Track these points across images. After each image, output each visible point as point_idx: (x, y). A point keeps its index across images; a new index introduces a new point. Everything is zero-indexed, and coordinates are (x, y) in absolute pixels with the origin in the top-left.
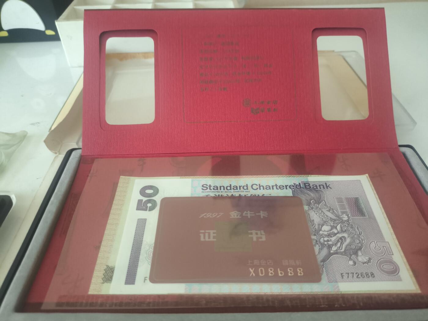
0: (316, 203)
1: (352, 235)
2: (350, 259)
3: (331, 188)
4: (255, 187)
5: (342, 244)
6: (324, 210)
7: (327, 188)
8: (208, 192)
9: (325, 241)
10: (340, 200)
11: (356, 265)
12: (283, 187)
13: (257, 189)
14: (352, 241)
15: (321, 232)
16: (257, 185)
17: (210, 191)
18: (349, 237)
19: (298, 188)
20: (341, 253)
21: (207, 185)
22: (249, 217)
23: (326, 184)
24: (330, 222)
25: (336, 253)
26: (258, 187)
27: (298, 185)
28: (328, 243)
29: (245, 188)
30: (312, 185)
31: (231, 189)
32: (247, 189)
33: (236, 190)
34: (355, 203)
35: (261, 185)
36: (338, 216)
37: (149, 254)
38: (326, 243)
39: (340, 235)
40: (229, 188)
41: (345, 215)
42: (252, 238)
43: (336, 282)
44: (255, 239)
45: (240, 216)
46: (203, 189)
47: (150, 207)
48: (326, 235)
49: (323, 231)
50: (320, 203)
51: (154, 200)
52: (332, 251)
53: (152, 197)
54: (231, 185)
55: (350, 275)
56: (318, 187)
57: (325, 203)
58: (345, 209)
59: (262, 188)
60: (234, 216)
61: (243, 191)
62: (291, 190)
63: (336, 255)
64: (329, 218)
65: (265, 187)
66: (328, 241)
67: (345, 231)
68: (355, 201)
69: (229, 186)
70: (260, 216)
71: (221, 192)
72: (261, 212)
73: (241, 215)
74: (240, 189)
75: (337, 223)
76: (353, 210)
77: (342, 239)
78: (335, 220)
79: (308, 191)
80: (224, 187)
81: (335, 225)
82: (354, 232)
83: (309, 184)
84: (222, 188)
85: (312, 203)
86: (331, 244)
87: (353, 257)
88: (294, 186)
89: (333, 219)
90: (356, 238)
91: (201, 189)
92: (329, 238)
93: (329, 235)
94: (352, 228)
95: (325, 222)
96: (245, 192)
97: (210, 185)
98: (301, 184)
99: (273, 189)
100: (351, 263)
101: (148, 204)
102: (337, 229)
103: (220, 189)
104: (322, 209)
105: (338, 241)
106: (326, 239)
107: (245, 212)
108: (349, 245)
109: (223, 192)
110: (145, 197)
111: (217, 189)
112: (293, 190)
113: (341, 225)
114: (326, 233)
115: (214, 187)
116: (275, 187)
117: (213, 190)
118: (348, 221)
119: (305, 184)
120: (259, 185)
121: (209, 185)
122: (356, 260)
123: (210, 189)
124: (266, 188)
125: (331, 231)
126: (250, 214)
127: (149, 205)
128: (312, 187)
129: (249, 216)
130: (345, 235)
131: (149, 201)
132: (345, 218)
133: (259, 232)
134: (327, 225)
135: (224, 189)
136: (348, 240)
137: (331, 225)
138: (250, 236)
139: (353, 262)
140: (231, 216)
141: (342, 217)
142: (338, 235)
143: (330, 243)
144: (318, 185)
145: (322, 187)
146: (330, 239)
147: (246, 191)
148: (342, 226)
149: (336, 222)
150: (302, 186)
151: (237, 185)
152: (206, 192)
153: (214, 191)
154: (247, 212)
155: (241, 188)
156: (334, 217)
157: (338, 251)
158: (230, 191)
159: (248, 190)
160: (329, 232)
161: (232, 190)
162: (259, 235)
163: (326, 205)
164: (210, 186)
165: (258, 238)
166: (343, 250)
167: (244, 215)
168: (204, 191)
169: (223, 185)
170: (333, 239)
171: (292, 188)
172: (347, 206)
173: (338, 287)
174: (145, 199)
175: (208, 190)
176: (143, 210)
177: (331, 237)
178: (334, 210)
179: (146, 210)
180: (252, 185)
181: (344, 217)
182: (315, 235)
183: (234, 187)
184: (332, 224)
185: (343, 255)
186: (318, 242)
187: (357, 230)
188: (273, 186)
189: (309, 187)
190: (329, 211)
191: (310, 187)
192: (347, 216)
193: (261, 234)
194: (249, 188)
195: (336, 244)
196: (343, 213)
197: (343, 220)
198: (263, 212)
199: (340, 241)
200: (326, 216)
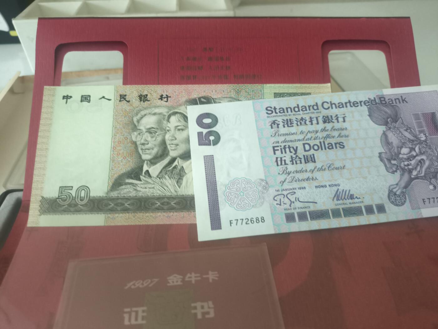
0: (393, 122)
1: (431, 157)
2: (431, 183)
3: (407, 102)
4: (326, 106)
5: (421, 167)
6: (402, 130)
7: (403, 103)
8: (274, 116)
9: (405, 165)
10: (417, 117)
11: (437, 189)
12: (357, 103)
13: (329, 108)
14: (431, 164)
15: (401, 156)
16: (328, 103)
17: (277, 115)
18: (427, 159)
19: (374, 105)
20: (422, 178)
21: (271, 108)
22: (193, 282)
23: (401, 97)
24: (408, 144)
25: (417, 178)
26: (329, 105)
27: (373, 100)
28: (408, 168)
29: (315, 107)
30: (387, 99)
31: (299, 111)
32: (318, 109)
33: (305, 112)
34: (433, 120)
35: (332, 103)
36: (415, 136)
37: (228, 195)
38: (406, 168)
39: (419, 158)
40: (297, 109)
41: (422, 134)
42: (195, 314)
43: (419, 208)
44: (199, 316)
45: (181, 281)
46: (267, 113)
47: (213, 140)
48: (405, 159)
49: (403, 155)
50: (397, 121)
51: (215, 131)
52: (412, 176)
53: (212, 127)
54: (298, 105)
55: (432, 200)
56: (394, 102)
57: (402, 121)
58: (422, 127)
59: (334, 106)
60: (173, 282)
61: (314, 113)
62: (366, 107)
63: (417, 180)
64: (407, 139)
65: (337, 105)
66: (408, 165)
67: (424, 153)
68: (431, 117)
69: (297, 106)
70: (208, 279)
71: (289, 115)
72: (210, 273)
73: (183, 281)
74: (310, 110)
75: (415, 145)
76: (431, 128)
77: (421, 162)
78: (413, 141)
79: (384, 108)
80: (290, 108)
81: (414, 146)
82: (432, 153)
83: (385, 99)
84: (289, 110)
85: (389, 122)
86: (411, 169)
87: (433, 180)
88: (369, 102)
89: (411, 140)
90: (434, 160)
91: (266, 114)
92: (408, 162)
93: (409, 159)
94: (430, 149)
95: (404, 144)
96: (316, 114)
97: (275, 107)
98: (376, 99)
99: (346, 107)
100: (431, 187)
101: (210, 136)
102: (415, 151)
103: (288, 112)
104: (399, 129)
105: (418, 165)
106: (406, 163)
107: (189, 275)
108: (429, 168)
109: (291, 115)
110: (204, 128)
111: (284, 112)
112: (369, 106)
113: (419, 147)
114: (405, 156)
115: (280, 109)
116: (348, 104)
117: (279, 114)
118: (425, 141)
119: (380, 98)
120: (331, 102)
121: (273, 108)
122: (436, 184)
123: (276, 113)
124: (339, 107)
125: (410, 154)
126: (195, 277)
127: (212, 138)
128: (387, 101)
129: (193, 280)
130: (424, 157)
131: (210, 133)
132: (423, 138)
133: (205, 304)
134: (406, 147)
135: (292, 112)
136: (427, 163)
137: (409, 147)
138: (193, 311)
139: (434, 186)
140: (169, 283)
141: (420, 137)
142: (417, 158)
143: (410, 167)
144: (393, 99)
145: (397, 101)
146: (410, 163)
147: (317, 112)
148: (421, 147)
149: (414, 143)
150: (377, 101)
151: (305, 105)
152: (271, 117)
153: (281, 114)
154: (191, 274)
155: (311, 108)
156: (412, 138)
157: (419, 175)
158: (298, 113)
159: (319, 111)
160: (408, 155)
161: (301, 112)
162: (206, 309)
163: (403, 123)
164: (275, 109)
165: (204, 314)
166: (423, 174)
167: (187, 279)
168: (269, 115)
169: (290, 106)
170: (413, 162)
171: (367, 104)
172: (424, 124)
173: (421, 213)
174: (205, 131)
175: (274, 114)
176: (206, 145)
177: (411, 160)
178: (412, 129)
179: (210, 145)
180: (323, 103)
181: (422, 136)
182: (395, 160)
183: (302, 107)
184: (411, 146)
185: (424, 180)
186: (399, 167)
187: (435, 151)
188: (346, 103)
189: (384, 102)
190: (406, 130)
191: (386, 103)
192: (424, 136)
193: (209, 308)
194: (319, 108)
195: (416, 168)
196: (421, 132)
197: (420, 140)
198: (213, 273)
199: (419, 165)
200: (404, 137)
